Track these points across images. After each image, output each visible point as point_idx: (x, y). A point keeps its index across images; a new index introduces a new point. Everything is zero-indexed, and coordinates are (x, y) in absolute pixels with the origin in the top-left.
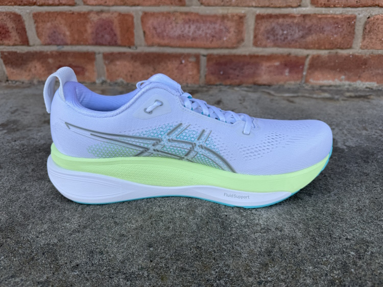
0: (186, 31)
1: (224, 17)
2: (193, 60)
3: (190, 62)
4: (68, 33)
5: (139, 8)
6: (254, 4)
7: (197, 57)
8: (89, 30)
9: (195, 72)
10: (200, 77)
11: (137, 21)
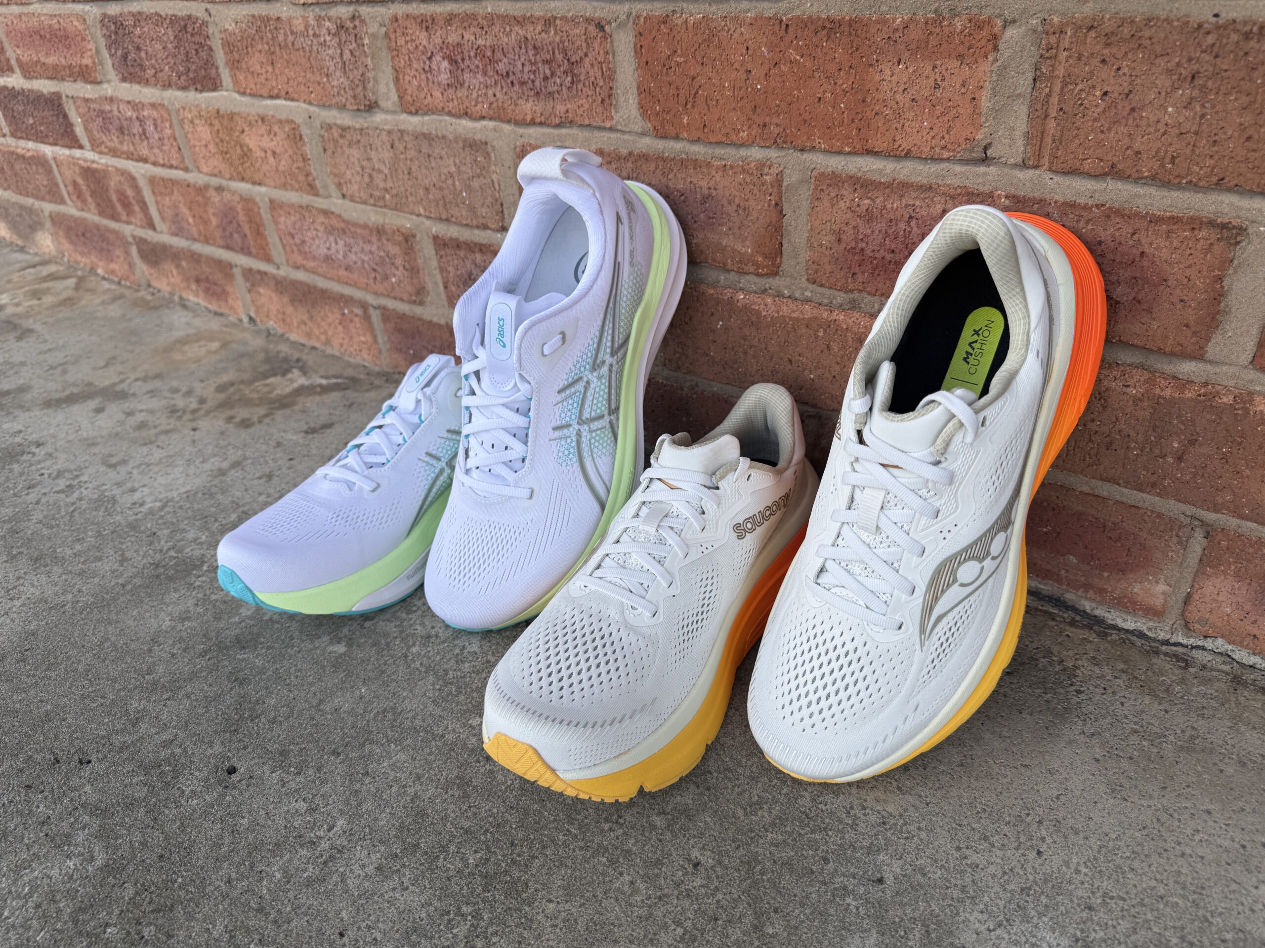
0: (333, 250)
1: (380, 231)
2: (358, 311)
3: (357, 315)
4: (191, 220)
5: (263, 189)
6: (422, 211)
7: (364, 306)
8: (214, 221)
9: (368, 338)
10: (380, 351)
11: (266, 215)
